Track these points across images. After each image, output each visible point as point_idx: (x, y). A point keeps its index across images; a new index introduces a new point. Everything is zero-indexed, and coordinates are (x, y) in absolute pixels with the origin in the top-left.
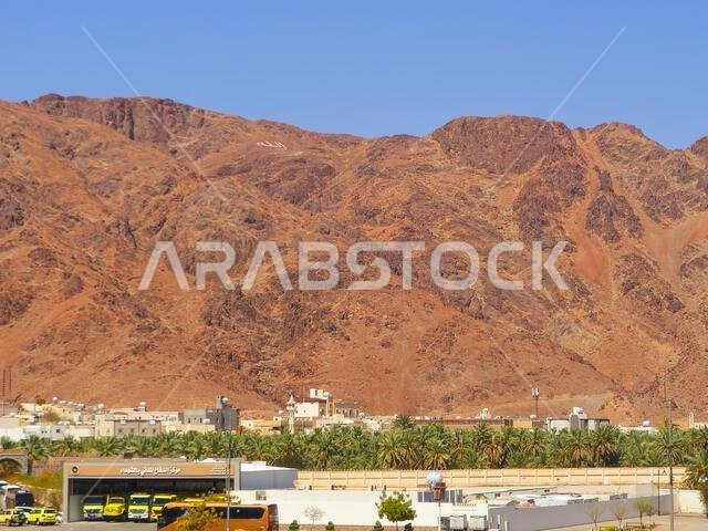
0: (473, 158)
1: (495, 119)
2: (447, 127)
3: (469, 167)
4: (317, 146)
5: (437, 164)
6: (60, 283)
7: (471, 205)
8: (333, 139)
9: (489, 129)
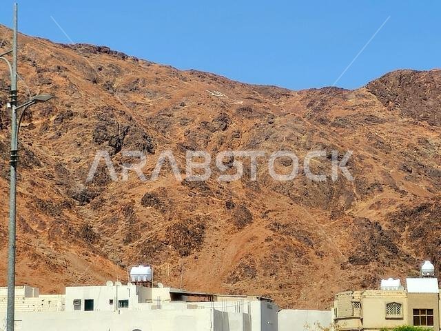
0: (413, 110)
1: (430, 73)
2: (384, 80)
3: (411, 119)
4: (252, 96)
5: (381, 116)
6: (224, 213)
7: (423, 155)
8: (265, 90)
9: (427, 82)
